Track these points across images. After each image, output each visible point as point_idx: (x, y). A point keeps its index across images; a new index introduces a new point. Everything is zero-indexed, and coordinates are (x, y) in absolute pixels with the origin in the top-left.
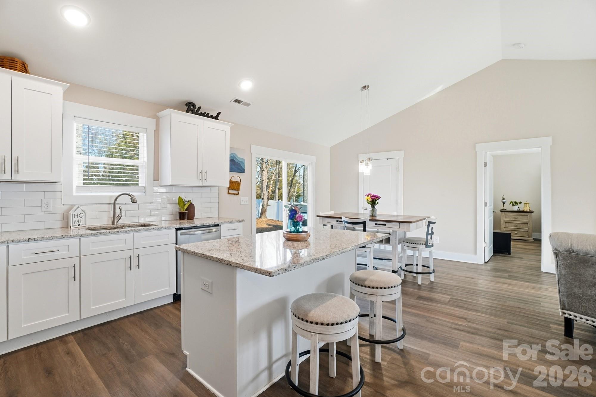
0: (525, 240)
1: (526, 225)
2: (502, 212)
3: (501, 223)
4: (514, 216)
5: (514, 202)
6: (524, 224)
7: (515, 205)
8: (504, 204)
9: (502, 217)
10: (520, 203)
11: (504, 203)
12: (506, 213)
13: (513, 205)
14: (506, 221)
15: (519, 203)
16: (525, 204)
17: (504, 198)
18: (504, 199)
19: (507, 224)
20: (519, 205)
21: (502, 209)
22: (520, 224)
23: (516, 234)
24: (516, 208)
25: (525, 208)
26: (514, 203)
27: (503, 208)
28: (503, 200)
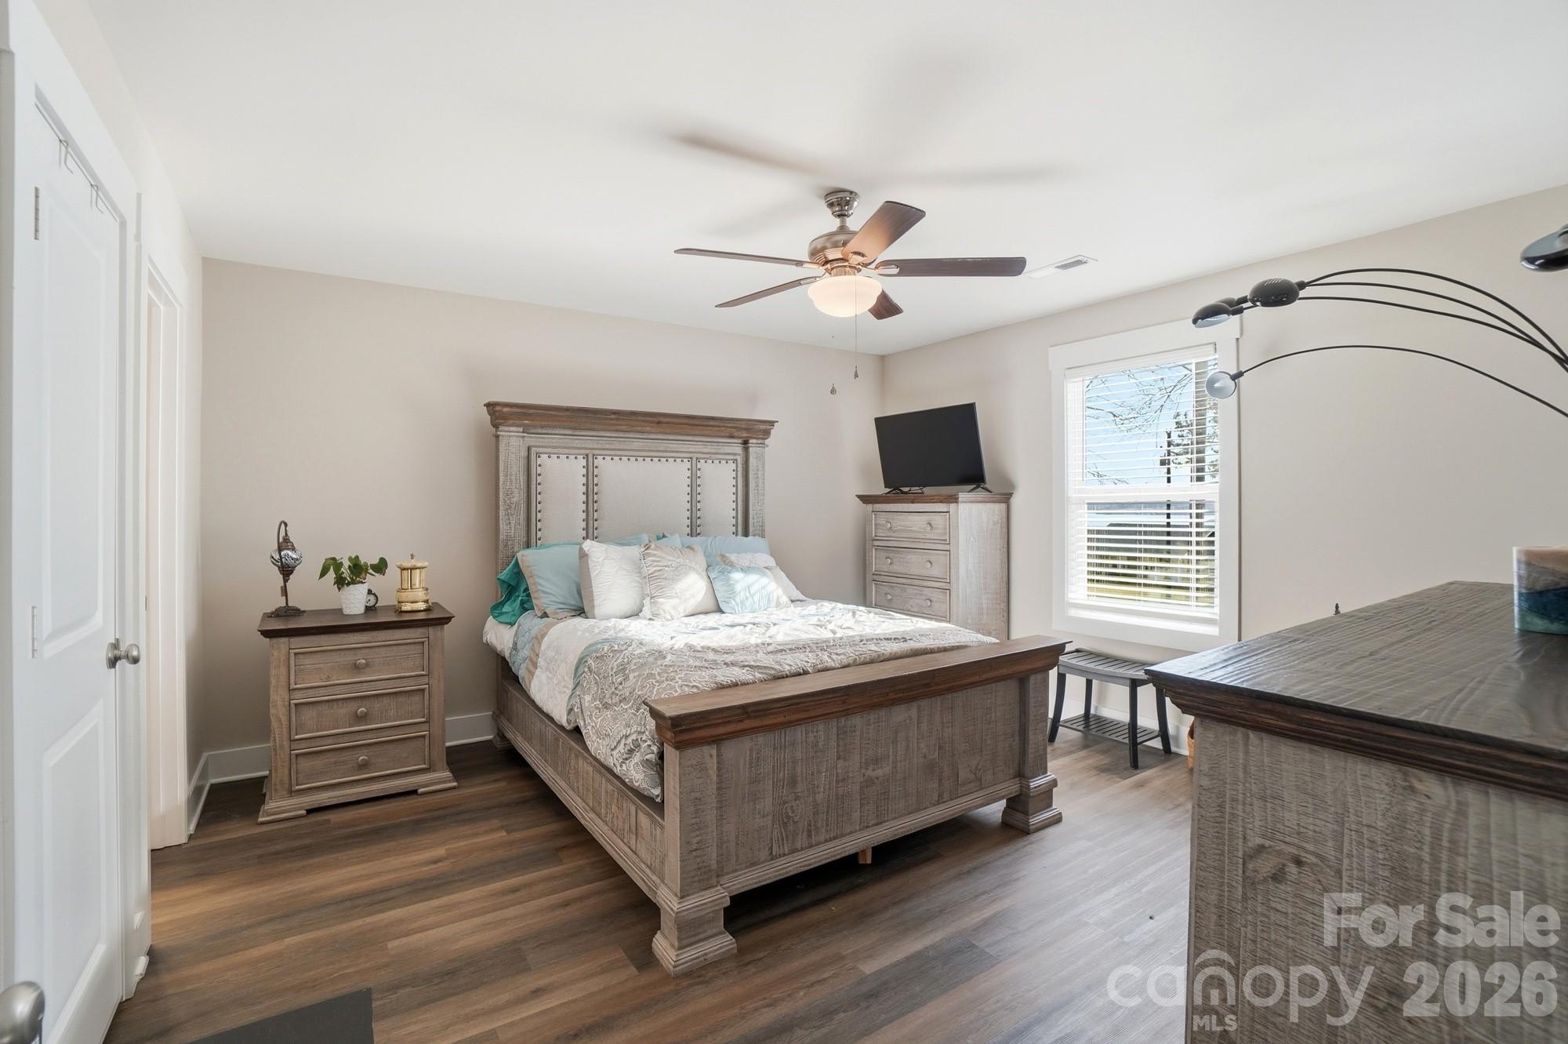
0: (414, 792)
1: (416, 698)
2: (275, 640)
3: (272, 711)
4: (349, 658)
5: (346, 564)
6: (401, 699)
7: (353, 582)
8: (285, 581)
9: (273, 672)
10: (381, 567)
11: (286, 571)
12: (297, 642)
13: (340, 582)
14: (298, 697)
15: (374, 567)
16: (404, 569)
17: (286, 540)
18: (285, 544)
19: (309, 715)
20: (373, 581)
21: (278, 614)
22: (386, 700)
23: (364, 766)
24: (354, 601)
25: (404, 596)
26: (345, 571)
27: (281, 602)
28: (280, 550)
